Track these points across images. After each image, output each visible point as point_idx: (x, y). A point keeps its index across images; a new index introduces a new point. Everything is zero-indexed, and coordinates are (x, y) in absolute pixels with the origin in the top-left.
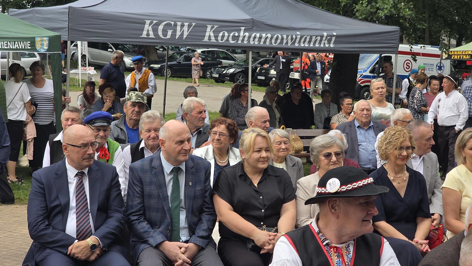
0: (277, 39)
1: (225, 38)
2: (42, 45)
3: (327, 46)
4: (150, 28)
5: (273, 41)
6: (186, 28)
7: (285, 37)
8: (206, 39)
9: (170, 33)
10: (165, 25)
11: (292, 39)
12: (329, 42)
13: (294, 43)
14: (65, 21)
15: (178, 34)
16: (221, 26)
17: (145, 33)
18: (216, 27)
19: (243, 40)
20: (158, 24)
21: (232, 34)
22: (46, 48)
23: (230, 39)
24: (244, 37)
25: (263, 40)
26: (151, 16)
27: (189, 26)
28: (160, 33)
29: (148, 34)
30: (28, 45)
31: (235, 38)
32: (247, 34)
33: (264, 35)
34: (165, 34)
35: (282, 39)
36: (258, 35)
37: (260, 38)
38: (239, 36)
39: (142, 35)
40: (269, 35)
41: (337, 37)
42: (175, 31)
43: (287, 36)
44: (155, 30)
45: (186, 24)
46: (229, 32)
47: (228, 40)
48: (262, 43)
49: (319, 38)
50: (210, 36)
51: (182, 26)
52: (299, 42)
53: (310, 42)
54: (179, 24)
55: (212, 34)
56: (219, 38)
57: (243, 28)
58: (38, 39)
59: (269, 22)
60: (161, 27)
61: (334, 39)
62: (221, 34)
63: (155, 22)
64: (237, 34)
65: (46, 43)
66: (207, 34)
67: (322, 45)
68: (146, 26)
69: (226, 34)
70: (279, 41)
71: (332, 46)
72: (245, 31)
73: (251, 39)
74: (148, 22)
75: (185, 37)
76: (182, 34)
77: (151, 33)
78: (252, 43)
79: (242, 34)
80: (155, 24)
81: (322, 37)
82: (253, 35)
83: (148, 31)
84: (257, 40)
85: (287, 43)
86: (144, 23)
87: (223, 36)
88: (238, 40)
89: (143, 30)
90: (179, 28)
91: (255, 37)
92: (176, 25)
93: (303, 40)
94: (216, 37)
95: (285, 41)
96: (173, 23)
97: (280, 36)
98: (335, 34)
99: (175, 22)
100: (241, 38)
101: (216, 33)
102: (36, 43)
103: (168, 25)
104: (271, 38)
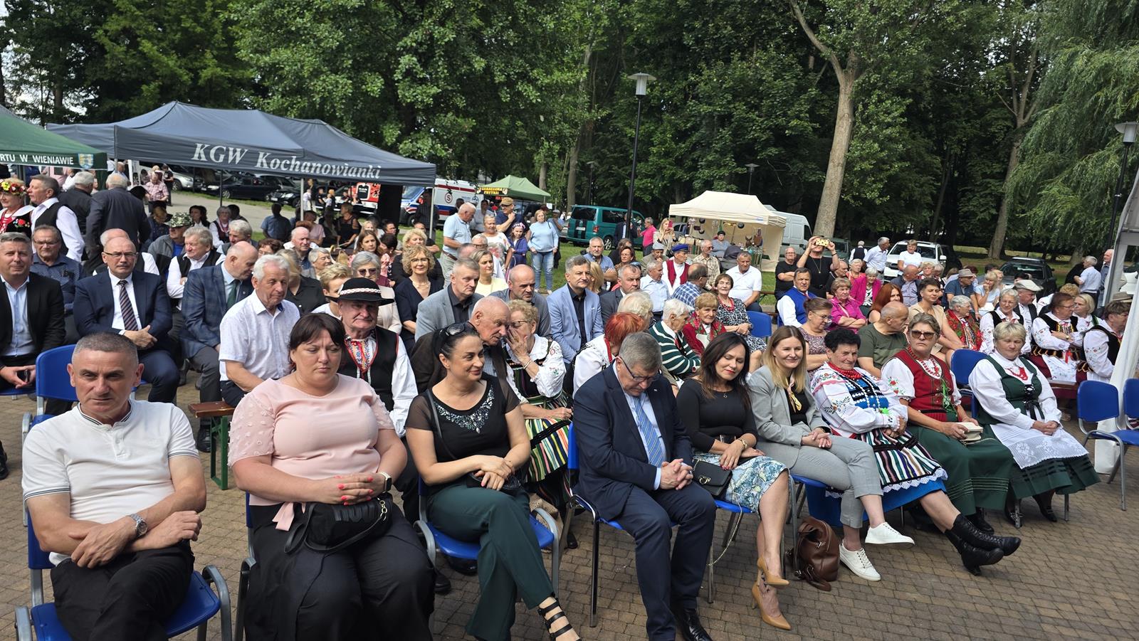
0: (327, 168)
1: (277, 166)
2: (86, 161)
3: (373, 177)
4: (202, 151)
5: (323, 171)
6: (238, 154)
7: (334, 167)
8: (258, 165)
9: (222, 157)
10: (218, 149)
11: (340, 169)
12: (374, 174)
13: (342, 173)
14: (112, 139)
15: (231, 159)
16: (273, 154)
17: (196, 156)
18: (268, 154)
19: (294, 168)
20: (209, 148)
21: (284, 162)
22: (91, 165)
23: (282, 166)
24: (296, 165)
25: (313, 169)
26: (203, 141)
27: (242, 152)
28: (212, 157)
29: (200, 157)
30: (70, 160)
31: (286, 166)
32: (298, 163)
33: (314, 165)
34: (217, 159)
35: (332, 169)
36: (309, 164)
37: (311, 167)
38: (290, 164)
39: (193, 157)
40: (319, 165)
41: (381, 169)
42: (227, 156)
43: (336, 167)
44: (207, 153)
45: (239, 150)
46: (281, 160)
47: (279, 167)
48: (312, 172)
49: (365, 170)
50: (262, 163)
51: (235, 151)
52: (347, 172)
53: (356, 173)
54: (231, 149)
55: (264, 161)
56: (272, 165)
57: (294, 157)
58: (81, 156)
59: (319, 154)
60: (213, 151)
61: (378, 171)
62: (273, 161)
63: (206, 146)
64: (288, 162)
65: (90, 160)
66: (260, 161)
67: (368, 176)
68: (198, 150)
69: (278, 162)
70: (328, 171)
71: (377, 177)
72: (297, 160)
73: (302, 168)
74: (199, 145)
75: (237, 162)
76: (234, 159)
77: (203, 156)
78: (303, 171)
79: (293, 162)
80: (207, 148)
81: (368, 169)
82: (304, 164)
83: (199, 154)
84: (307, 168)
85: (336, 173)
86: (196, 147)
87: (275, 164)
88: (290, 168)
89: (194, 153)
90: (231, 153)
91: (306, 166)
92: (228, 150)
93: (350, 171)
94: (268, 164)
95: (334, 171)
96: (225, 148)
97: (329, 167)
98: (379, 167)
99: (227, 147)
100: (292, 167)
101: (269, 160)
102: (80, 159)
103: (219, 151)
104: (321, 168)
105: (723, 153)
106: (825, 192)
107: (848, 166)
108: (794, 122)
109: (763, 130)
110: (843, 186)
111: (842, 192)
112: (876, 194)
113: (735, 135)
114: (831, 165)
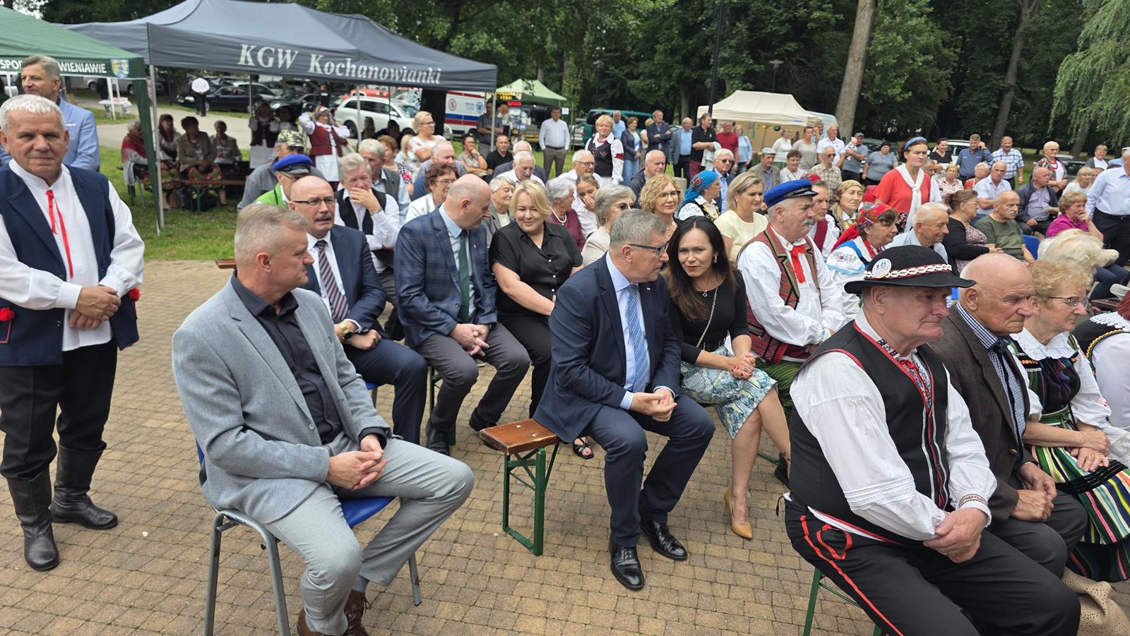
0: (385, 72)
1: (332, 70)
2: (121, 68)
3: (433, 82)
4: (248, 54)
5: (381, 75)
6: (288, 56)
7: (392, 70)
8: (312, 69)
9: (271, 61)
10: (266, 51)
11: (399, 73)
12: (435, 78)
13: (401, 78)
14: (144, 41)
15: (281, 62)
16: (326, 56)
17: (242, 59)
18: (320, 56)
19: (350, 73)
20: (256, 50)
21: (338, 66)
22: (127, 73)
23: (337, 71)
24: (351, 69)
25: (370, 74)
26: (249, 41)
27: (292, 54)
28: (260, 61)
29: (246, 62)
30: (102, 68)
31: (342, 70)
32: (354, 66)
33: (371, 68)
34: (266, 63)
35: (390, 73)
36: (365, 68)
37: (368, 71)
38: (345, 68)
39: (239, 61)
40: (377, 69)
41: (442, 73)
42: (276, 60)
43: (395, 70)
44: (254, 57)
45: (288, 52)
46: (336, 63)
47: (334, 72)
48: (370, 77)
49: (425, 74)
50: (315, 67)
51: (284, 53)
52: (407, 77)
53: (416, 77)
54: (280, 51)
55: (318, 65)
56: (326, 70)
57: (349, 60)
58: (114, 62)
59: (375, 55)
60: (260, 54)
61: (439, 75)
62: (327, 65)
63: (253, 47)
64: (343, 66)
65: (126, 67)
66: (312, 64)
67: (428, 82)
68: (243, 52)
69: (333, 65)
70: (386, 75)
71: (437, 82)
72: (352, 62)
73: (359, 72)
74: (245, 47)
75: (288, 66)
76: (285, 63)
77: (250, 60)
78: (360, 76)
79: (349, 65)
80: (254, 50)
81: (428, 72)
82: (360, 68)
83: (246, 57)
84: (364, 73)
85: (394, 78)
86: (241, 48)
87: (329, 68)
88: (345, 73)
89: (240, 55)
90: (280, 56)
91: (362, 70)
92: (277, 52)
93: (410, 75)
94: (322, 68)
95: (392, 76)
96: (273, 50)
97: (387, 70)
98: (439, 70)
99: (276, 49)
100: (348, 71)
101: (322, 63)
102: (113, 66)
103: (268, 51)
104: (379, 71)
105: (739, 50)
106: (844, 89)
107: (869, 61)
108: (816, 14)
109: (782, 23)
110: (863, 82)
111: (862, 89)
112: (898, 90)
113: (751, 29)
114: (850, 60)
